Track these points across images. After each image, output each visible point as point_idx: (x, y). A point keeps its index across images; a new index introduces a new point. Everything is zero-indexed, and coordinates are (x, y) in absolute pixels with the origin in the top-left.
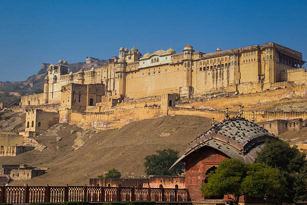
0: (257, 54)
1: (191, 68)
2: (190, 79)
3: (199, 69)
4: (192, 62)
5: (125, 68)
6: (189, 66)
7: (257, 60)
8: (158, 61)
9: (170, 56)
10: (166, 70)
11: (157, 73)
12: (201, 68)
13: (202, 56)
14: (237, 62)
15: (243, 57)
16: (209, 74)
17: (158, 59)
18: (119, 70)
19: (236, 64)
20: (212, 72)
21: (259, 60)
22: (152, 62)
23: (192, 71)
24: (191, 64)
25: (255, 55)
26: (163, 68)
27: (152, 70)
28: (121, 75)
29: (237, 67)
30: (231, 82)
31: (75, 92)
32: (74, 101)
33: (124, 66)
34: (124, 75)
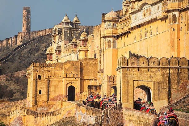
1: (179, 25)
2: (176, 43)
4: (179, 14)
5: (114, 28)
6: (174, 21)
8: (150, 13)
9: (162, 3)
10: (157, 30)
17: (150, 10)
22: (144, 15)
23: (181, 29)
24: (179, 17)
27: (144, 30)
28: (109, 42)
31: (39, 77)
32: (38, 93)
33: (114, 25)
34: (114, 42)
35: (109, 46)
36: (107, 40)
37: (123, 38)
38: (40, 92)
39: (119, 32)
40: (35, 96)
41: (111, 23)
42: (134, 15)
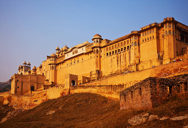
0: (155, 31)
1: (100, 54)
2: (99, 63)
3: (106, 55)
4: (100, 49)
5: (55, 60)
6: (97, 53)
7: (155, 37)
8: (77, 52)
9: (85, 47)
10: (82, 59)
11: (77, 62)
12: (107, 53)
13: (108, 43)
14: (137, 43)
15: (142, 37)
16: (114, 58)
17: (77, 50)
18: (51, 62)
19: (135, 45)
20: (116, 55)
21: (158, 37)
22: (73, 54)
23: (101, 57)
24: (100, 51)
25: (153, 33)
26: (80, 58)
27: (73, 60)
28: (53, 66)
29: (137, 47)
30: (132, 62)
31: (18, 80)
32: (17, 87)
33: (55, 59)
34: (55, 67)
35: (53, 69)
36: (52, 65)
37: (60, 65)
38: (18, 87)
39: (58, 62)
40: (16, 89)
41: (54, 58)
42: (67, 54)
